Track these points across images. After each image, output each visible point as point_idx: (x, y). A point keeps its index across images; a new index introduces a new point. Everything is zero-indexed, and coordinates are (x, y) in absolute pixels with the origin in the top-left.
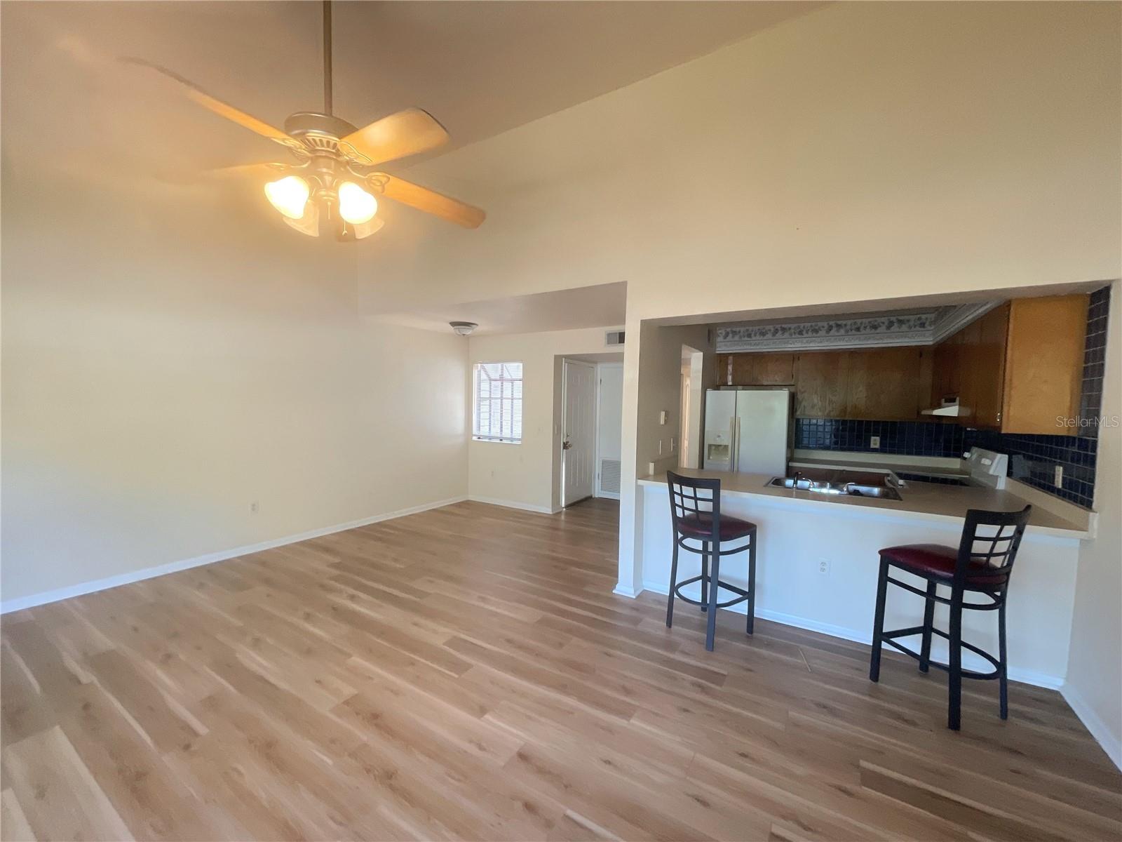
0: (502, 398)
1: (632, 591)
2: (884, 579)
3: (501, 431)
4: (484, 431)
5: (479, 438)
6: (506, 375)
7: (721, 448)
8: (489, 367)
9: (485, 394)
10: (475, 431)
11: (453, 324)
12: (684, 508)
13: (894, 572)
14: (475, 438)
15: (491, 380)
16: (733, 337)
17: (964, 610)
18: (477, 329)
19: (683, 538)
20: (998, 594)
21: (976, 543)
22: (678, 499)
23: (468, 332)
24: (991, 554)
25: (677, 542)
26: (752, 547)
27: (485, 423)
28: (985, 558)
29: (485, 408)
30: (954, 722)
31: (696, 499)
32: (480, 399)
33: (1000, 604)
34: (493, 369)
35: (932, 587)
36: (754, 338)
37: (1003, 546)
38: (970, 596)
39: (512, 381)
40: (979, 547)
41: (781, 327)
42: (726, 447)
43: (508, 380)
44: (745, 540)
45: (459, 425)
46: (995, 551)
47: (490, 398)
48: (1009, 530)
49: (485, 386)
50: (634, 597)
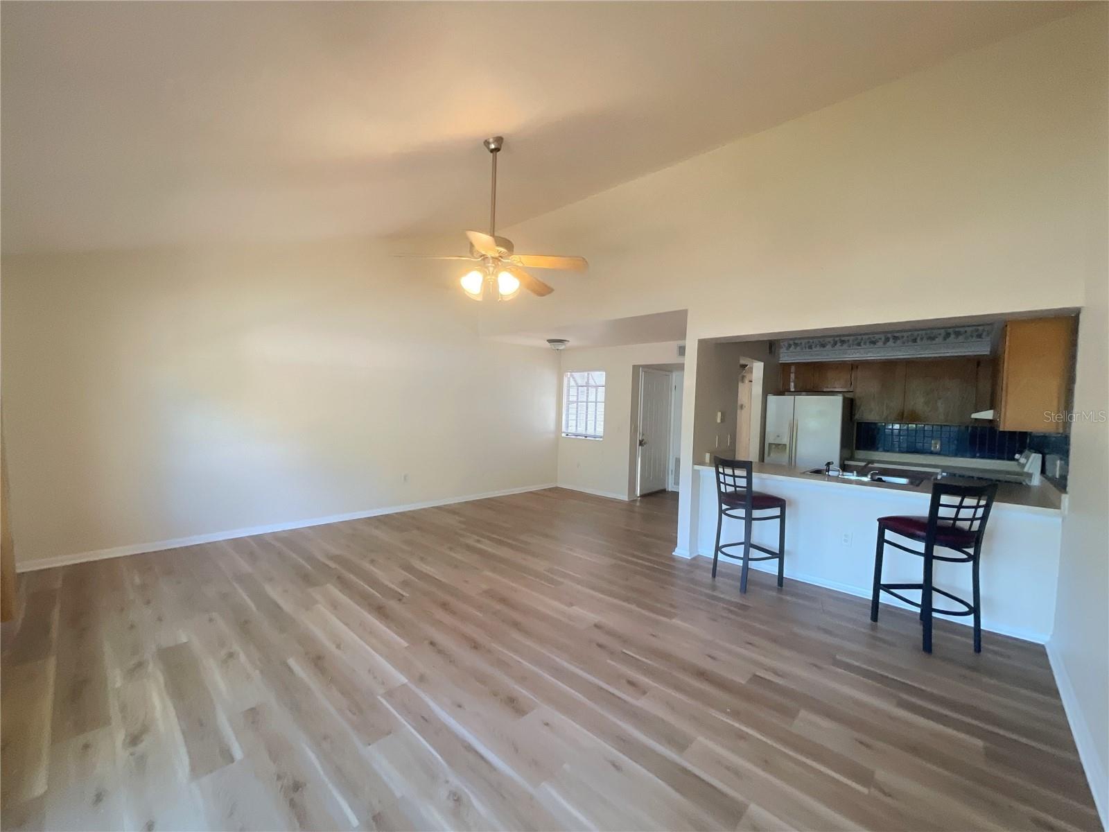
0: (587, 402)
1: (689, 554)
2: (881, 540)
3: (586, 429)
4: (572, 430)
5: (567, 435)
6: (591, 382)
7: (780, 447)
8: (577, 375)
9: (573, 399)
10: (564, 429)
11: (550, 341)
12: (726, 484)
13: (889, 535)
14: (564, 435)
15: (578, 386)
16: (795, 348)
17: (936, 561)
18: (568, 344)
19: (727, 509)
20: (971, 551)
21: (941, 509)
22: (721, 477)
23: (562, 347)
24: (956, 519)
25: (721, 512)
26: (782, 517)
27: (572, 423)
28: (952, 522)
29: (572, 411)
30: (927, 646)
31: (734, 476)
32: (569, 402)
33: (975, 559)
34: (580, 377)
36: (814, 349)
37: (968, 513)
38: (939, 550)
39: (597, 387)
40: (942, 512)
41: (840, 339)
42: (785, 445)
43: (592, 386)
44: (776, 511)
45: (551, 424)
46: (960, 516)
47: (577, 402)
49: (573, 392)
50: (689, 558)
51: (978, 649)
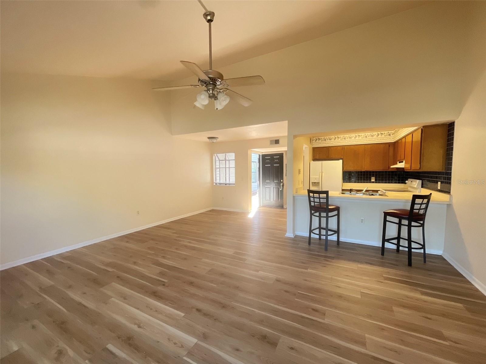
0: (226, 168)
1: (293, 235)
2: (385, 221)
3: (226, 181)
4: (218, 181)
5: (216, 184)
6: (227, 159)
7: (316, 183)
8: (219, 155)
9: (218, 167)
10: (214, 181)
11: (209, 138)
12: (314, 202)
13: (389, 218)
14: (215, 184)
15: (220, 160)
16: (319, 141)
17: (412, 228)
18: (218, 140)
19: (314, 213)
20: (422, 222)
21: (415, 205)
22: (312, 199)
23: (214, 141)
25: (311, 214)
26: (338, 215)
27: (218, 178)
28: (418, 211)
29: (218, 172)
30: (410, 264)
31: (319, 198)
32: (216, 168)
33: (423, 225)
34: (221, 156)
35: (400, 221)
36: (327, 141)
37: (423, 206)
38: (413, 224)
39: (229, 160)
40: (416, 207)
42: (318, 183)
43: (227, 160)
44: (335, 213)
45: (208, 179)
46: (421, 208)
47: (220, 168)
48: (425, 201)
49: (218, 164)
50: (293, 237)
51: (425, 262)
